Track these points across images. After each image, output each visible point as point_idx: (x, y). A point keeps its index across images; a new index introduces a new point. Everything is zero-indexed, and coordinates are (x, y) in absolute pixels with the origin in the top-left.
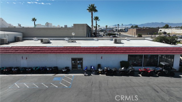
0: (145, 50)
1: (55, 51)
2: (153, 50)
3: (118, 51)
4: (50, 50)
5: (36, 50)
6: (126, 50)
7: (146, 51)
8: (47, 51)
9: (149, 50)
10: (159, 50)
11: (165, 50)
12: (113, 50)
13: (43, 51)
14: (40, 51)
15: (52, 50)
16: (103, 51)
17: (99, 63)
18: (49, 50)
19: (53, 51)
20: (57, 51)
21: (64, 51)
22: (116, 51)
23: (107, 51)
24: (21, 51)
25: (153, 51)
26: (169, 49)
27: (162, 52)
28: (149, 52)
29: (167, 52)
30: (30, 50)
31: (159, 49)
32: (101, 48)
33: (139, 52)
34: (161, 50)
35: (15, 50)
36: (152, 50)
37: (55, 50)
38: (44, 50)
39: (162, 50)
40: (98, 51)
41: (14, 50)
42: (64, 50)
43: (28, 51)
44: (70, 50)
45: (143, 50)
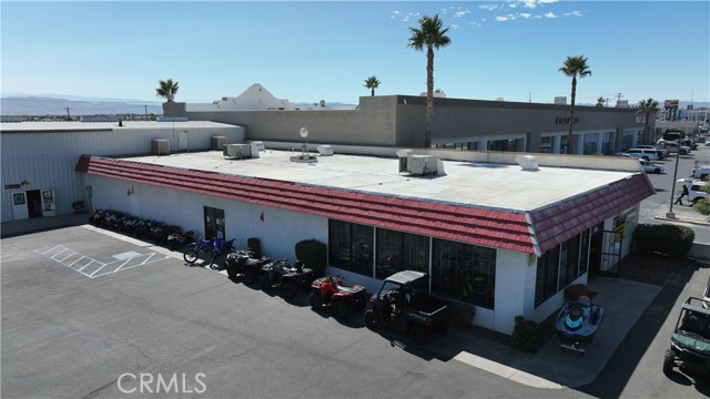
0: (372, 206)
1: (171, 181)
2: (399, 210)
3: (292, 201)
5: (146, 172)
6: (317, 198)
7: (371, 214)
9: (387, 209)
10: (421, 214)
11: (444, 217)
12: (281, 193)
16: (258, 195)
17: (255, 236)
20: (174, 182)
22: (287, 200)
23: (268, 194)
25: (399, 214)
26: (463, 216)
27: (430, 224)
29: (450, 227)
30: (138, 171)
32: (259, 183)
33: (349, 211)
34: (429, 215)
36: (395, 210)
39: (434, 215)
40: (247, 194)
45: (367, 205)
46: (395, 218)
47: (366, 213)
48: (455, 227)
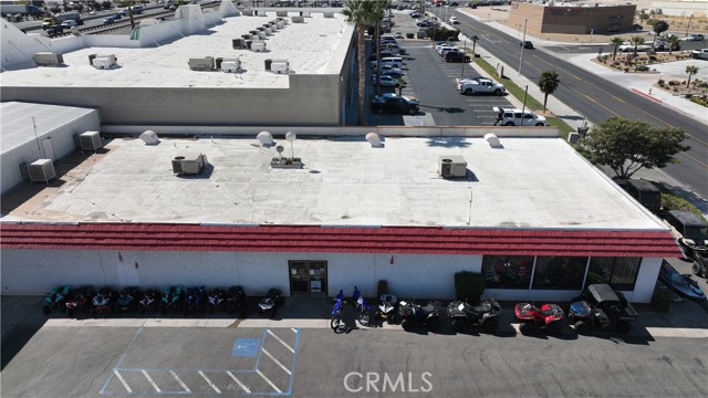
0: (542, 241)
1: (232, 243)
2: (570, 241)
3: (448, 245)
4: (215, 236)
5: (166, 236)
6: (479, 240)
7: (544, 247)
8: (202, 242)
9: (558, 241)
10: (591, 241)
11: (611, 241)
12: (430, 239)
13: (191, 242)
14: (180, 242)
15: (219, 236)
16: (398, 245)
17: (383, 278)
18: (212, 236)
19: (225, 240)
20: (238, 243)
21: (260, 243)
22: (441, 245)
23: (412, 242)
24: (114, 242)
25: (572, 244)
26: (626, 239)
27: (601, 248)
28: (557, 247)
29: (618, 248)
30: (145, 235)
31: (594, 238)
32: (391, 232)
33: (521, 247)
34: (598, 241)
35: (91, 235)
36: (566, 241)
37: (232, 236)
38: (192, 236)
39: (602, 241)
40: (380, 245)
41: (88, 235)
42: (263, 237)
43: (140, 242)
44: (281, 237)
45: (537, 240)
46: (569, 247)
47: (538, 247)
48: (623, 248)
